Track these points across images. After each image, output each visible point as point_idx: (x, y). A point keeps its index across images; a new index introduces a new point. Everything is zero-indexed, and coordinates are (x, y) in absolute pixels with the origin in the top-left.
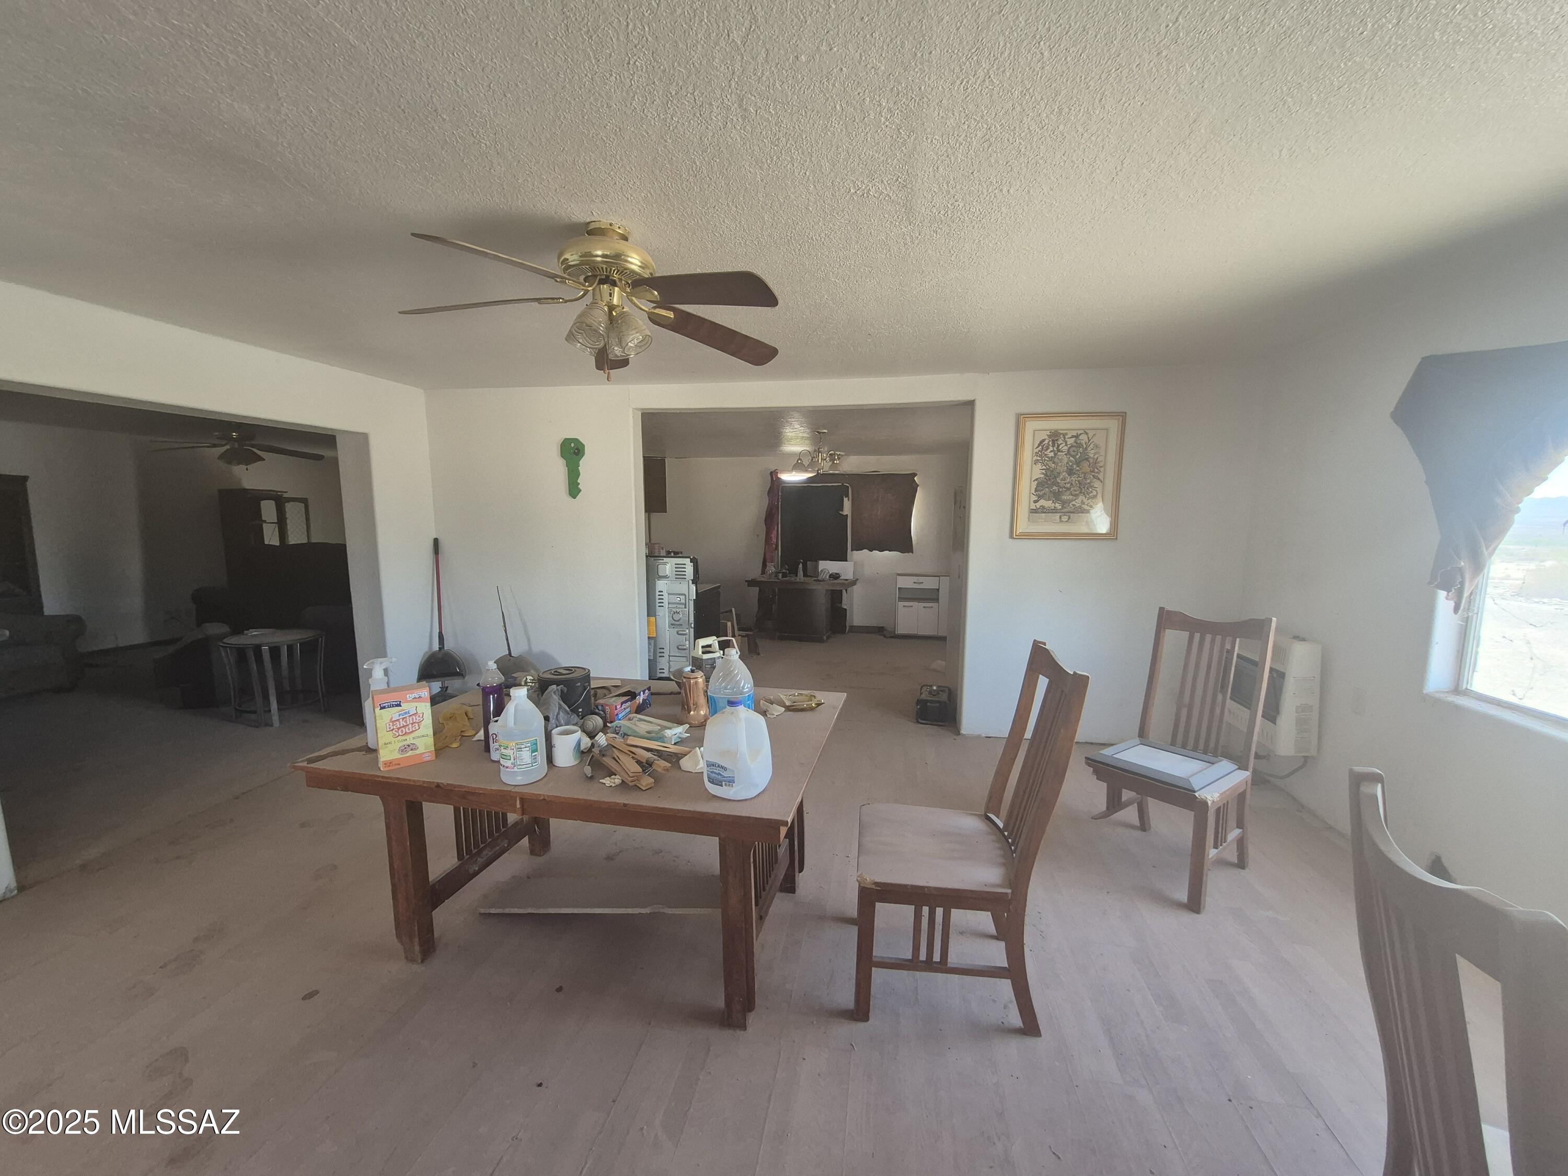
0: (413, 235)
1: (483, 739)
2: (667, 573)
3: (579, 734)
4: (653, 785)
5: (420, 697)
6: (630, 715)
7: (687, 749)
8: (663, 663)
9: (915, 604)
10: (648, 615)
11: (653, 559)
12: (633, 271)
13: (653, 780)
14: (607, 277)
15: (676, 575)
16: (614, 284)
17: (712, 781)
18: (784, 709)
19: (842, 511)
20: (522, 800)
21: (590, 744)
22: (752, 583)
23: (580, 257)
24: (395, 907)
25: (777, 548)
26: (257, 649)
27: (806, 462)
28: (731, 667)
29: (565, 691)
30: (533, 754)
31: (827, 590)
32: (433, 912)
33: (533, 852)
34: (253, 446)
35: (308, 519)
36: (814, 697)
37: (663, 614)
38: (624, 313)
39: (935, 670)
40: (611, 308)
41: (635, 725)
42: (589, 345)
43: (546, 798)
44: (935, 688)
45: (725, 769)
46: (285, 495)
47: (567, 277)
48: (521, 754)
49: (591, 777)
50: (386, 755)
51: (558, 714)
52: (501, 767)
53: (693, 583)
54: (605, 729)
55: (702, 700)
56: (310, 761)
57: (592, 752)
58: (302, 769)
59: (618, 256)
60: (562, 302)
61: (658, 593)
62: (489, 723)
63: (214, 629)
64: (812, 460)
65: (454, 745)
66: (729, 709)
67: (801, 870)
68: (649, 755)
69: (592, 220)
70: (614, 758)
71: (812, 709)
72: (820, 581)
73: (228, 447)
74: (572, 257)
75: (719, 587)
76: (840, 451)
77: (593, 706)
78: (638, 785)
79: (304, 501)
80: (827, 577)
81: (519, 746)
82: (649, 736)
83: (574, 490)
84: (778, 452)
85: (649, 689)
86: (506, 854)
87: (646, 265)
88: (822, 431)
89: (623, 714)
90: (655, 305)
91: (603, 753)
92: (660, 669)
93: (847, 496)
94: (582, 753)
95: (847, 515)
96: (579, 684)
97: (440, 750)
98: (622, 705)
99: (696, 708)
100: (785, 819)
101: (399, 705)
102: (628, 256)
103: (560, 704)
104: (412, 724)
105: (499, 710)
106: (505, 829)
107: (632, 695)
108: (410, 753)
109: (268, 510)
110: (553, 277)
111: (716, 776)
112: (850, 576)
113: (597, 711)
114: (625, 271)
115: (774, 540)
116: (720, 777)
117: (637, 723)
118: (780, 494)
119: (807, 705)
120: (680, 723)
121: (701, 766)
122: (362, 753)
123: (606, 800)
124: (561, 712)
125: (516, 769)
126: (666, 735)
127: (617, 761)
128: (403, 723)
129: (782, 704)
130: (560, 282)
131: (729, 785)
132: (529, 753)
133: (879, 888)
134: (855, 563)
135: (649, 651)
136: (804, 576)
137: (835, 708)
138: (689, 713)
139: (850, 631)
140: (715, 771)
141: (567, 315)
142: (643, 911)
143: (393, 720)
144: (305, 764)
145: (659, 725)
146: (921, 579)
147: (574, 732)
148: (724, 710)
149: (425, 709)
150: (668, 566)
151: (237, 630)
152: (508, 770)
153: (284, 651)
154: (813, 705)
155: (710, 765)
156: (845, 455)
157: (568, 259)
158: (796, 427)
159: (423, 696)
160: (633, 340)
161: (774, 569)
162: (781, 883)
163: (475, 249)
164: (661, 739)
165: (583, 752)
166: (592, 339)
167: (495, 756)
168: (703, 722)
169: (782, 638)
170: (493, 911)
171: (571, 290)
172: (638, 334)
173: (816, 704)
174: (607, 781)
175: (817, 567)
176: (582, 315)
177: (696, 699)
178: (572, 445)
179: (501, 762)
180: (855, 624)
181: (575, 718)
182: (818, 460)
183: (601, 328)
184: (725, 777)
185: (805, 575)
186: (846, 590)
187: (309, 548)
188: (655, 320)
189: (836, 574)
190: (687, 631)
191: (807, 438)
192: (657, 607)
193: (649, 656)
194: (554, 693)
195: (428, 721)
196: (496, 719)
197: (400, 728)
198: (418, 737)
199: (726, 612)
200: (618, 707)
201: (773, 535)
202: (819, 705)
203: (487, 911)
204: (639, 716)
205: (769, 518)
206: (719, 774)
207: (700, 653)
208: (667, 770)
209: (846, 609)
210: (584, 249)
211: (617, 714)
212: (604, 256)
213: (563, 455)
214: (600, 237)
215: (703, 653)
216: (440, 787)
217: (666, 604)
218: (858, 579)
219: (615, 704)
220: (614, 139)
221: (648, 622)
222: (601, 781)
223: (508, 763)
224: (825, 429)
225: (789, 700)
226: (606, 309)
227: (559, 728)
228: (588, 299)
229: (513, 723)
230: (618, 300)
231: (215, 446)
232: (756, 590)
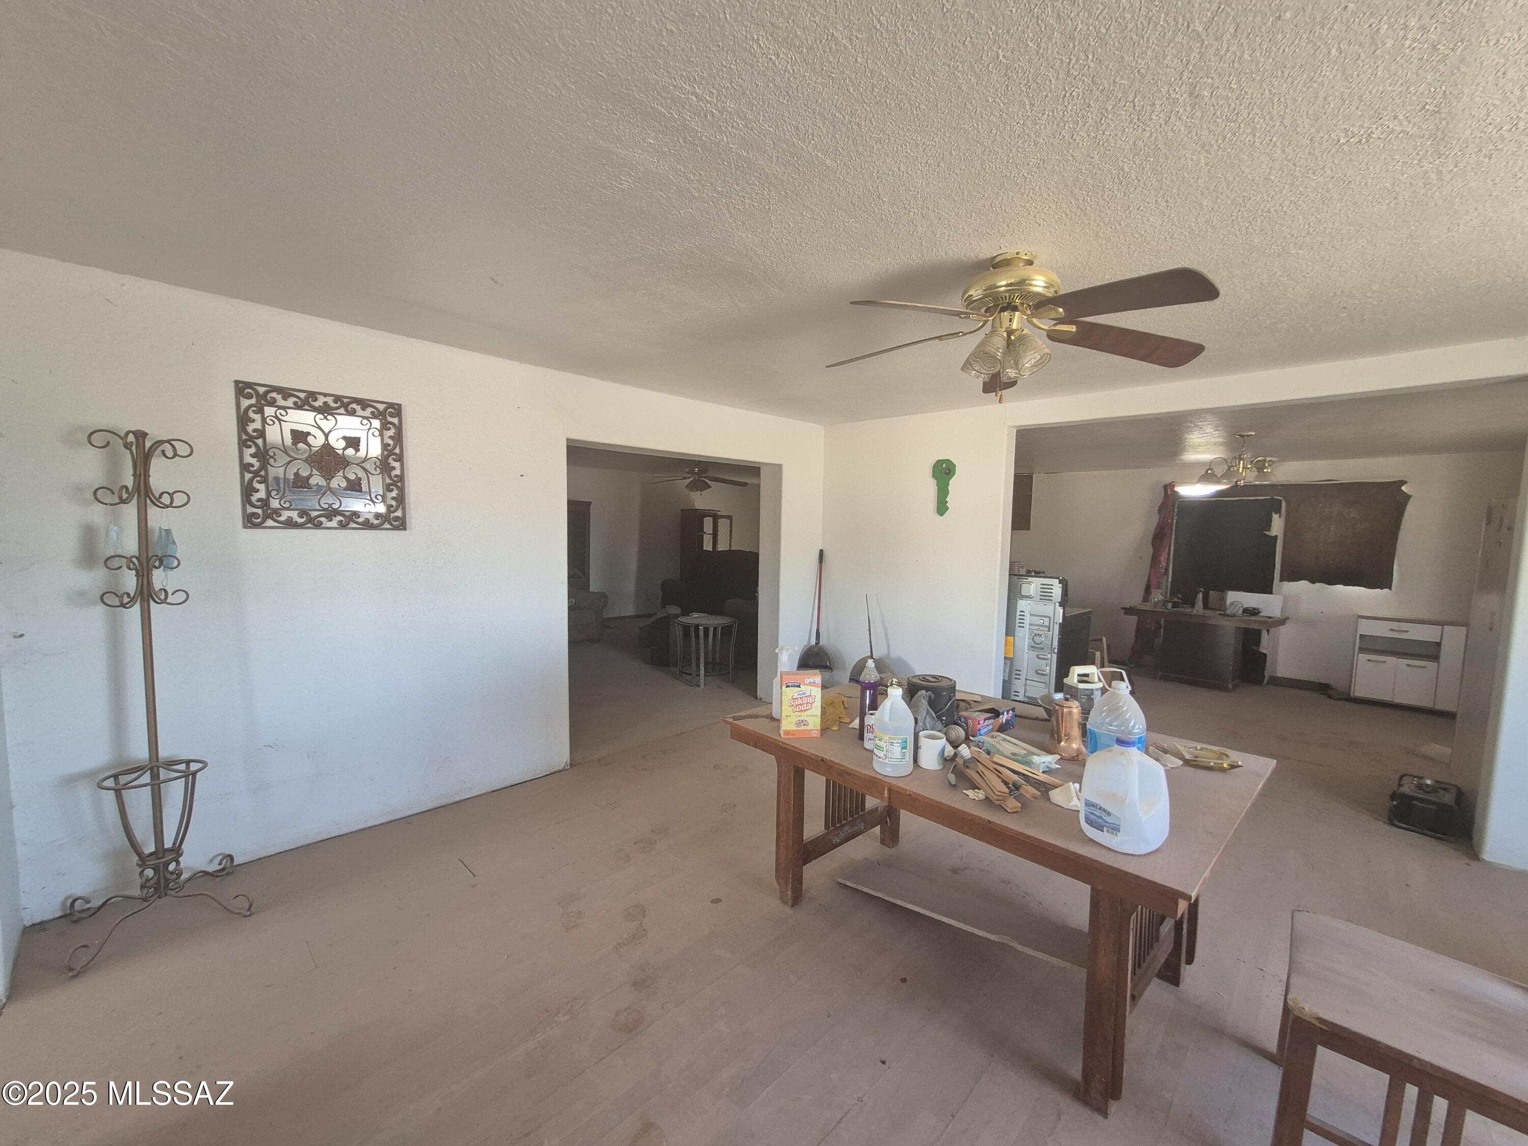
0: (852, 303)
1: (858, 727)
2: (1031, 593)
3: (943, 741)
4: (1019, 810)
5: (814, 682)
6: (993, 733)
7: (1059, 782)
8: (1018, 686)
9: (1391, 660)
10: (1007, 634)
11: (1016, 577)
12: (1038, 294)
13: (1019, 805)
14: (1009, 304)
15: (1041, 595)
16: (1015, 309)
17: (1089, 822)
18: (1182, 762)
19: (1269, 530)
20: (890, 790)
21: (953, 753)
22: (1129, 611)
23: (984, 291)
24: (777, 853)
25: (1167, 570)
26: (697, 627)
27: (1219, 471)
28: (1118, 702)
29: (933, 698)
30: (903, 751)
31: (1238, 628)
32: (804, 867)
33: (883, 842)
34: (705, 477)
35: (731, 532)
36: (1227, 756)
37: (1023, 636)
38: (1025, 335)
39: (1425, 757)
40: (1010, 332)
41: (999, 743)
42: (984, 371)
43: (912, 794)
44: (1429, 782)
45: (1109, 814)
46: (719, 513)
47: (971, 311)
48: (892, 748)
49: (954, 786)
50: (787, 725)
51: (925, 718)
52: (874, 756)
53: (1060, 606)
54: (967, 740)
55: (1076, 732)
56: (735, 718)
57: (954, 760)
58: (729, 723)
59: (1022, 282)
60: (961, 336)
61: (1018, 613)
62: (865, 714)
63: (673, 610)
64: (1229, 469)
65: (835, 728)
66: (1117, 747)
67: (1190, 961)
68: (1015, 777)
69: (999, 253)
70: (978, 772)
71: (1223, 770)
72: (1228, 615)
73: (691, 479)
74: (976, 293)
75: (1090, 612)
76: (1271, 457)
77: (956, 717)
78: (1002, 805)
79: (730, 518)
80: (1240, 612)
81: (892, 741)
82: (1014, 757)
83: (942, 508)
84: (1177, 462)
85: (1013, 710)
86: (860, 837)
87: (1050, 283)
88: (1246, 434)
89: (985, 730)
90: (1056, 322)
91: (967, 764)
92: (1015, 692)
93: (1278, 511)
94: (947, 761)
95: (1276, 537)
96: (945, 693)
97: (824, 730)
98: (985, 721)
99: (1067, 739)
100: (1188, 892)
101: (799, 686)
102: (1033, 280)
103: (927, 709)
104: (807, 703)
105: (874, 706)
106: (862, 813)
107: (995, 713)
108: (803, 728)
109: (708, 523)
110: (958, 314)
111: (1096, 818)
112: (1277, 613)
113: (960, 722)
114: (1029, 295)
115: (1164, 564)
116: (1101, 821)
117: (1001, 742)
118: (1176, 510)
119: (1215, 763)
120: (1050, 752)
121: (1075, 803)
122: (767, 720)
123: (969, 811)
124: (927, 717)
125: (887, 761)
126: (1034, 761)
127: (981, 776)
128: (800, 702)
129: (1179, 756)
130: (965, 317)
131: (1113, 834)
132: (899, 749)
133: (1326, 1028)
134: (1285, 597)
135: (1004, 671)
136: (1203, 608)
137: (1259, 775)
138: (1059, 742)
139: (1268, 683)
140: (1095, 812)
141: (967, 346)
142: (989, 936)
143: (794, 697)
144: (731, 720)
145: (1025, 749)
146: (1404, 626)
147: (941, 738)
148: (1111, 748)
149: (817, 692)
150: (1032, 586)
151: (685, 613)
152: (880, 760)
153: (711, 630)
154: (1225, 765)
155: (1088, 804)
156: (1279, 461)
157: (972, 295)
158: (1208, 431)
159: (816, 682)
160: (1029, 360)
161: (1161, 597)
162: (1161, 969)
163: (895, 304)
164: (1028, 763)
165: (945, 760)
166: (988, 365)
167: (868, 745)
168: (1075, 757)
169: (1166, 679)
170: (848, 884)
171: (975, 322)
172: (1036, 355)
173: (1229, 765)
174: (971, 793)
175: (1223, 599)
176: (982, 344)
177: (1068, 730)
178: (944, 466)
179: (875, 751)
180: (1279, 674)
181: (939, 725)
182: (1238, 469)
183: (999, 354)
184: (1108, 823)
185: (1206, 606)
186: (1268, 631)
187: (730, 554)
188: (1053, 336)
189: (1254, 609)
190: (1049, 656)
191: (1220, 444)
192: (1017, 627)
193: (1004, 676)
194: (924, 698)
195: (818, 704)
196: (871, 712)
197: (800, 705)
198: (810, 716)
199: (1095, 640)
200: (981, 722)
201: (1163, 558)
202: (1233, 766)
203: (843, 882)
204: (1002, 735)
205: (1159, 537)
206: (1100, 817)
207: (1075, 681)
208: (1035, 798)
209: (1265, 655)
210: (989, 282)
211: (979, 730)
212: (1007, 285)
213: (934, 476)
214: (1006, 269)
215: (1080, 682)
216: (823, 760)
217: (1027, 626)
218: (1288, 618)
219: (978, 719)
220: (1035, 173)
221: (1006, 641)
222: (964, 791)
223: (881, 754)
224: (1253, 431)
225: (1190, 753)
226: (1005, 334)
227: (925, 731)
228: (988, 328)
229: (888, 719)
230: (1018, 325)
231: (685, 478)
232: (1133, 620)
